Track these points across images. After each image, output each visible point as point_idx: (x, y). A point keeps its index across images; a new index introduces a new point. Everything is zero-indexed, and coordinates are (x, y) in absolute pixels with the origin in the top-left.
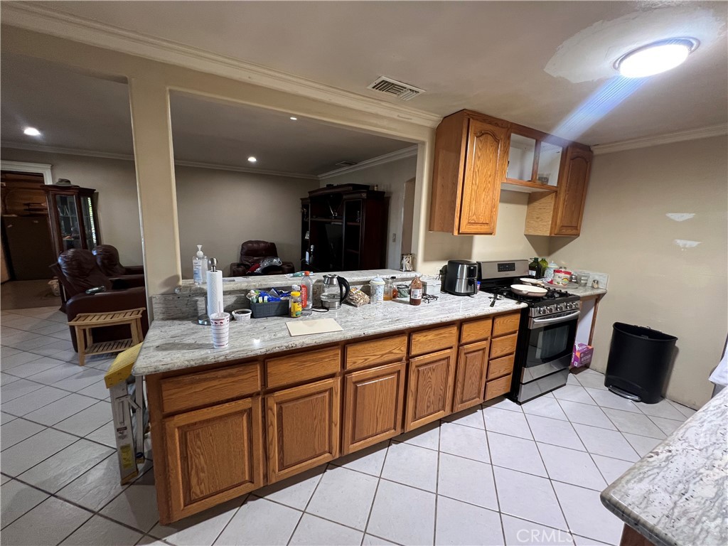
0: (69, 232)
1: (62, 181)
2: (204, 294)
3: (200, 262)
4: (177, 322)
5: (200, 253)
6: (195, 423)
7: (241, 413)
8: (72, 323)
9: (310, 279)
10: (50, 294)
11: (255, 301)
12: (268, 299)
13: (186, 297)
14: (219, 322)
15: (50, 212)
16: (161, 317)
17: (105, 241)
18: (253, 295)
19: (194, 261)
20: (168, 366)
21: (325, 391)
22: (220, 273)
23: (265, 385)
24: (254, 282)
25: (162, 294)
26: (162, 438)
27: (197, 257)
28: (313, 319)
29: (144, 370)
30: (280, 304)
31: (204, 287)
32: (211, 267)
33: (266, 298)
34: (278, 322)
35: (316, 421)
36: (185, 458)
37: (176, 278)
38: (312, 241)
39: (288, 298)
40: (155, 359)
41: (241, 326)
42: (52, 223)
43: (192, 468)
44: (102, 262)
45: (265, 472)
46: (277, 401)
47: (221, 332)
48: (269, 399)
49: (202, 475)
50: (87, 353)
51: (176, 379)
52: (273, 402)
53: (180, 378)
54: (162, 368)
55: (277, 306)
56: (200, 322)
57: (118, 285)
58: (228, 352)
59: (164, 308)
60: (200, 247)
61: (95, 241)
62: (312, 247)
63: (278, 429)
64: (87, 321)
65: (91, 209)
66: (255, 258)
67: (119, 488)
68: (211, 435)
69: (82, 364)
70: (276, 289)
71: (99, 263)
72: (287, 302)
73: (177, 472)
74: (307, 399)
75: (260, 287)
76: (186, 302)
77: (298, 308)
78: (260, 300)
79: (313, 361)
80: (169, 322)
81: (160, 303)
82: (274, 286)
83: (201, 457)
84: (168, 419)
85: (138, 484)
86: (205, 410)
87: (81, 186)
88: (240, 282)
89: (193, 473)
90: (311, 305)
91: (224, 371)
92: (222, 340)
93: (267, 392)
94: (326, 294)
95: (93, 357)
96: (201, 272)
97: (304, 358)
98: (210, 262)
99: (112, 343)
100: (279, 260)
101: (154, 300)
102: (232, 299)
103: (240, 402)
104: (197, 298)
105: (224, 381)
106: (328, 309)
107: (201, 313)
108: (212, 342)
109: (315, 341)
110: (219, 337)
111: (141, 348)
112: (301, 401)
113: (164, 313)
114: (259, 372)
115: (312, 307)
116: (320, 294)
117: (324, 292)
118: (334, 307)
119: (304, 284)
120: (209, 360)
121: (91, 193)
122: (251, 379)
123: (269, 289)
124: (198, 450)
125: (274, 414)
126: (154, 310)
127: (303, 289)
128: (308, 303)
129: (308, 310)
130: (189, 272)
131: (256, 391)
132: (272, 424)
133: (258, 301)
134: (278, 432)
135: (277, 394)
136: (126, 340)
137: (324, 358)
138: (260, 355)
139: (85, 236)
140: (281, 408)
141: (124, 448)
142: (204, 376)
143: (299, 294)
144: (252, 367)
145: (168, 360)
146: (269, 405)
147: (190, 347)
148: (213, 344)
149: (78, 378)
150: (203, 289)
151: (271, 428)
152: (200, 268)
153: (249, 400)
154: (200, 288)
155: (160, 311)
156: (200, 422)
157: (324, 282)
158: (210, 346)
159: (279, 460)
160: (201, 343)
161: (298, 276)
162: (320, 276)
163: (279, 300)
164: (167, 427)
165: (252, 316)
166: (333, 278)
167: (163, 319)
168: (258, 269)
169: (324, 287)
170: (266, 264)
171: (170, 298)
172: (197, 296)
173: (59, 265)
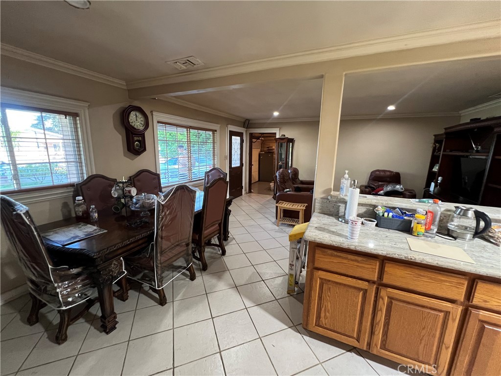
0: (281, 160)
1: (282, 135)
2: (345, 203)
3: (346, 182)
4: (326, 216)
5: (346, 176)
6: (329, 281)
7: (359, 289)
8: (277, 205)
9: (439, 207)
10: (270, 189)
11: (381, 215)
12: (393, 216)
13: (334, 202)
14: (354, 223)
15: (276, 151)
16: (318, 211)
17: (294, 166)
18: (380, 210)
19: (342, 181)
20: (321, 240)
21: (441, 311)
22: (358, 190)
23: (380, 279)
24: (382, 200)
25: (321, 198)
26: (311, 279)
27: (344, 178)
28: (436, 242)
29: (309, 238)
30: (402, 222)
31: (346, 198)
32: (353, 185)
33: (391, 214)
34: (399, 235)
35: (424, 331)
36: (320, 298)
37: (330, 190)
38: (440, 173)
39: (411, 219)
40: (314, 234)
41: (368, 230)
42: (275, 156)
43: (323, 306)
44: (292, 176)
45: (369, 341)
46: (389, 295)
47: (355, 229)
48: (382, 290)
49: (327, 314)
50: (280, 221)
51: (324, 250)
52: (386, 294)
53: (326, 250)
54: (318, 240)
55: (399, 222)
56: (340, 219)
57: (298, 189)
58: (357, 244)
59: (321, 206)
60: (347, 172)
61: (290, 165)
62: (440, 178)
63: (385, 316)
64: (283, 205)
65: (291, 149)
66: (380, 183)
67: (285, 293)
68: (337, 293)
69: (278, 226)
70: (401, 209)
71: (290, 177)
72: (411, 222)
73: (315, 303)
74: (419, 308)
75: (387, 205)
76: (333, 205)
77: (421, 229)
78: (386, 215)
79: (431, 279)
80: (323, 215)
81: (319, 203)
82: (399, 207)
83: (329, 303)
84: (316, 270)
85: (294, 297)
86: (336, 276)
87: (289, 137)
88: (371, 199)
89: (323, 309)
90: (436, 230)
91: (352, 256)
92: (354, 235)
93: (380, 284)
94: (456, 224)
95: (282, 224)
96: (345, 187)
97: (422, 273)
98: (353, 182)
99: (290, 219)
100: (402, 187)
101: (316, 200)
102: (363, 210)
103: (360, 282)
105: (352, 263)
106: (455, 238)
107: (341, 214)
108: (347, 235)
109: (437, 262)
110: (352, 233)
111: (308, 226)
112: (412, 307)
113: (320, 209)
114: (377, 267)
115: (437, 232)
116: (448, 222)
117: (452, 221)
118: (464, 239)
119: (431, 209)
120: (344, 245)
121: (292, 141)
122: (371, 270)
123: (394, 208)
124: (328, 297)
125: (384, 304)
126: (316, 206)
127: (429, 214)
128: (432, 227)
129: (433, 234)
130: (337, 188)
131: (373, 279)
132: (381, 310)
133: (383, 215)
134: (385, 319)
135: (390, 290)
136: (296, 220)
137: (446, 281)
138: (381, 255)
139: (287, 163)
140: (391, 303)
141: (291, 275)
142: (339, 254)
143: (424, 217)
144: (374, 261)
145: (320, 236)
146: (381, 294)
147: (333, 233)
148: (347, 236)
149: (276, 232)
150: (345, 199)
151: (379, 313)
152: (345, 185)
153: (367, 283)
154: (343, 199)
155: (318, 208)
156: (332, 281)
157: (455, 212)
158: (346, 237)
159: (382, 342)
160: (340, 233)
161: (423, 202)
162: (451, 206)
163: (403, 218)
164: (315, 275)
165: (377, 225)
166: (468, 210)
167: (319, 213)
168: (382, 192)
169: (453, 217)
170: (389, 188)
171: (325, 201)
172: (340, 203)
173: (276, 176)
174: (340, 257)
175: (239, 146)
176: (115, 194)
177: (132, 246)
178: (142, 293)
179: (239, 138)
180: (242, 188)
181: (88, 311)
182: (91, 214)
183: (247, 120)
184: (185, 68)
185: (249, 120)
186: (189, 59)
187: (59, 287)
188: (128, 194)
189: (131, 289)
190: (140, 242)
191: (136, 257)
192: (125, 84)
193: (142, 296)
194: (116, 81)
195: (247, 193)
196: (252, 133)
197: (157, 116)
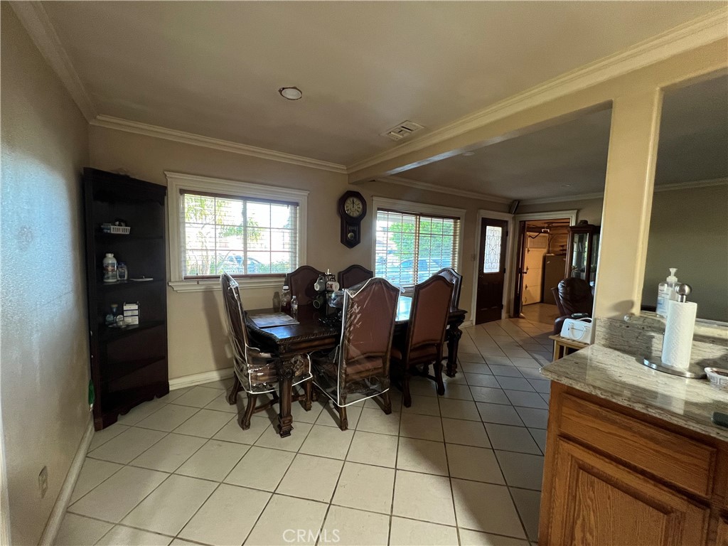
1: (582, 221)
2: (663, 330)
3: (668, 290)
4: (618, 353)
5: (672, 279)
13: (638, 328)
16: (602, 342)
19: (660, 288)
20: (571, 382)
25: (609, 319)
27: (666, 282)
29: (549, 373)
31: (664, 321)
37: (632, 304)
40: (564, 370)
43: (579, 515)
49: (588, 536)
51: (578, 401)
53: (584, 403)
54: (564, 380)
56: (646, 362)
59: (608, 333)
60: (674, 270)
76: (637, 335)
80: (609, 350)
81: (604, 327)
83: (592, 514)
86: (608, 461)
87: (596, 225)
89: (579, 524)
91: (645, 427)
96: (666, 301)
101: (598, 321)
104: (653, 334)
105: (641, 440)
113: (606, 340)
120: (619, 398)
124: (589, 501)
126: (597, 333)
142: (613, 417)
150: (662, 323)
152: (667, 296)
154: (659, 322)
155: (602, 336)
167: (604, 345)
171: (618, 325)
172: (653, 331)
173: (557, 289)
174: (613, 422)
175: (499, 242)
176: (317, 287)
177: (316, 343)
178: (326, 409)
179: (499, 229)
180: (502, 308)
181: (272, 405)
182: (292, 305)
183: (516, 200)
184: (401, 137)
185: (519, 201)
186: (403, 125)
187: (251, 368)
188: (329, 289)
189: (317, 400)
190: (327, 341)
191: (321, 359)
192: (345, 168)
193: (325, 411)
194: (331, 165)
195: (510, 317)
196: (525, 221)
197: (377, 201)
